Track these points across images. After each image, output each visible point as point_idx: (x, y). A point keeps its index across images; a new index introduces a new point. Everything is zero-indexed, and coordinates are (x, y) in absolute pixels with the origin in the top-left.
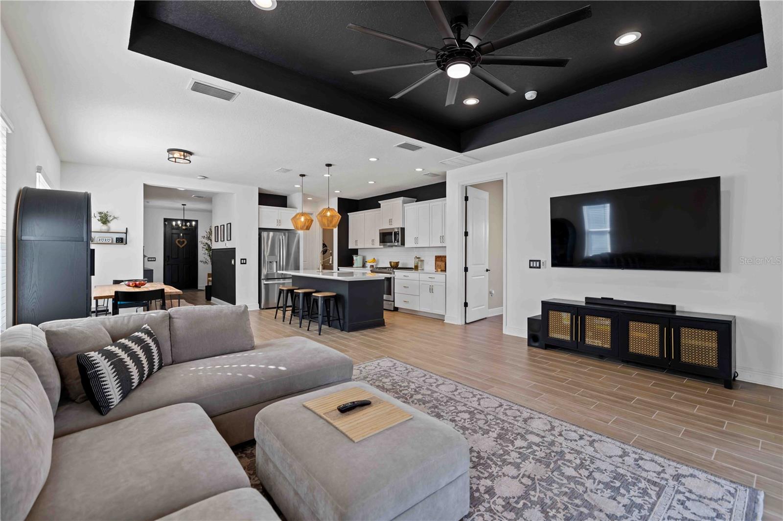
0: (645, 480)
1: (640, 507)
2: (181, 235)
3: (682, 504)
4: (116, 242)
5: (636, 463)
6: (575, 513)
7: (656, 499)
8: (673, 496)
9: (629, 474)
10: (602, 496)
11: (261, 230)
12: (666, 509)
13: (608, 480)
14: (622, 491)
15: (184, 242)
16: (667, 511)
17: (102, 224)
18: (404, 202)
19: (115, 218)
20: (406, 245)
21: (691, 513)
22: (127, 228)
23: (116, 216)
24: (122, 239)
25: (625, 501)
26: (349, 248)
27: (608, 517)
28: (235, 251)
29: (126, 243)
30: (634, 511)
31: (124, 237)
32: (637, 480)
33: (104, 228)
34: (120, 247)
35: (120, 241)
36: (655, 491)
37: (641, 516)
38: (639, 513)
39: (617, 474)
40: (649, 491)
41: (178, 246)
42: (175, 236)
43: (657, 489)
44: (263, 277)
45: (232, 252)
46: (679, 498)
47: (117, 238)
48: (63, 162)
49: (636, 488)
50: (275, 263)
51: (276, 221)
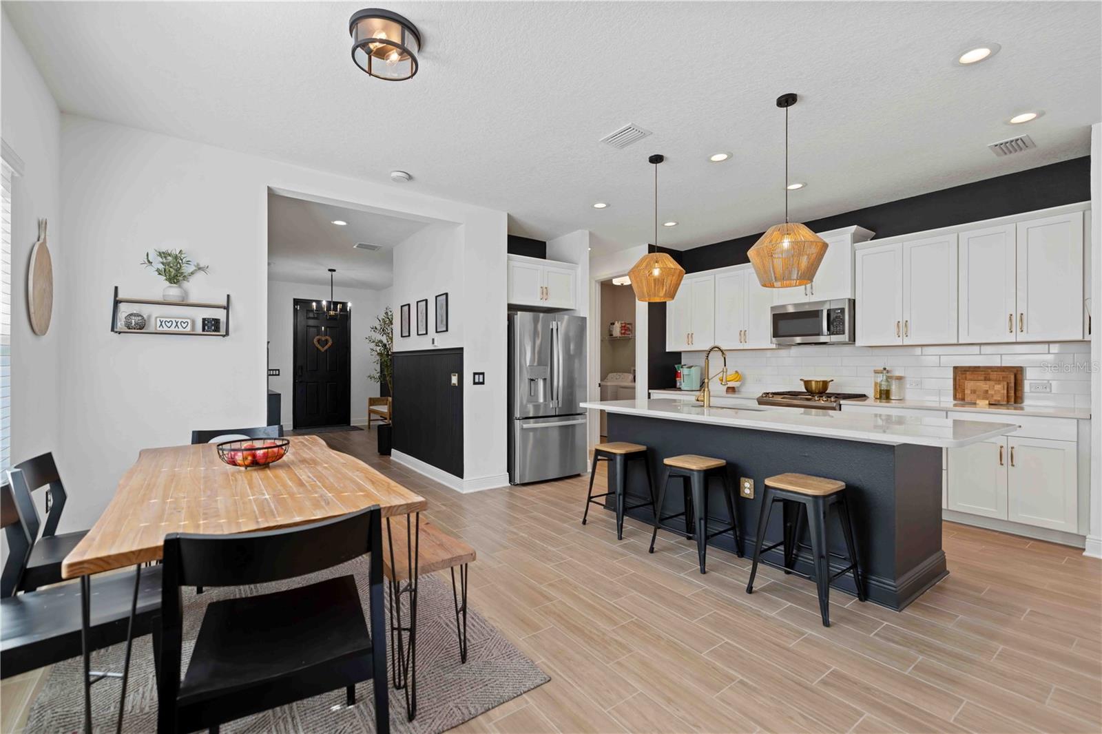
2: (323, 328)
4: (204, 330)
11: (513, 309)
15: (327, 341)
17: (167, 283)
18: (857, 239)
19: (200, 269)
20: (859, 342)
22: (228, 296)
23: (201, 266)
24: (217, 321)
26: (667, 350)
28: (462, 354)
29: (227, 334)
31: (223, 319)
33: (173, 292)
34: (212, 342)
35: (212, 326)
41: (317, 348)
42: (313, 330)
44: (517, 414)
45: (455, 357)
47: (204, 320)
48: (64, 113)
50: (541, 383)
51: (539, 290)
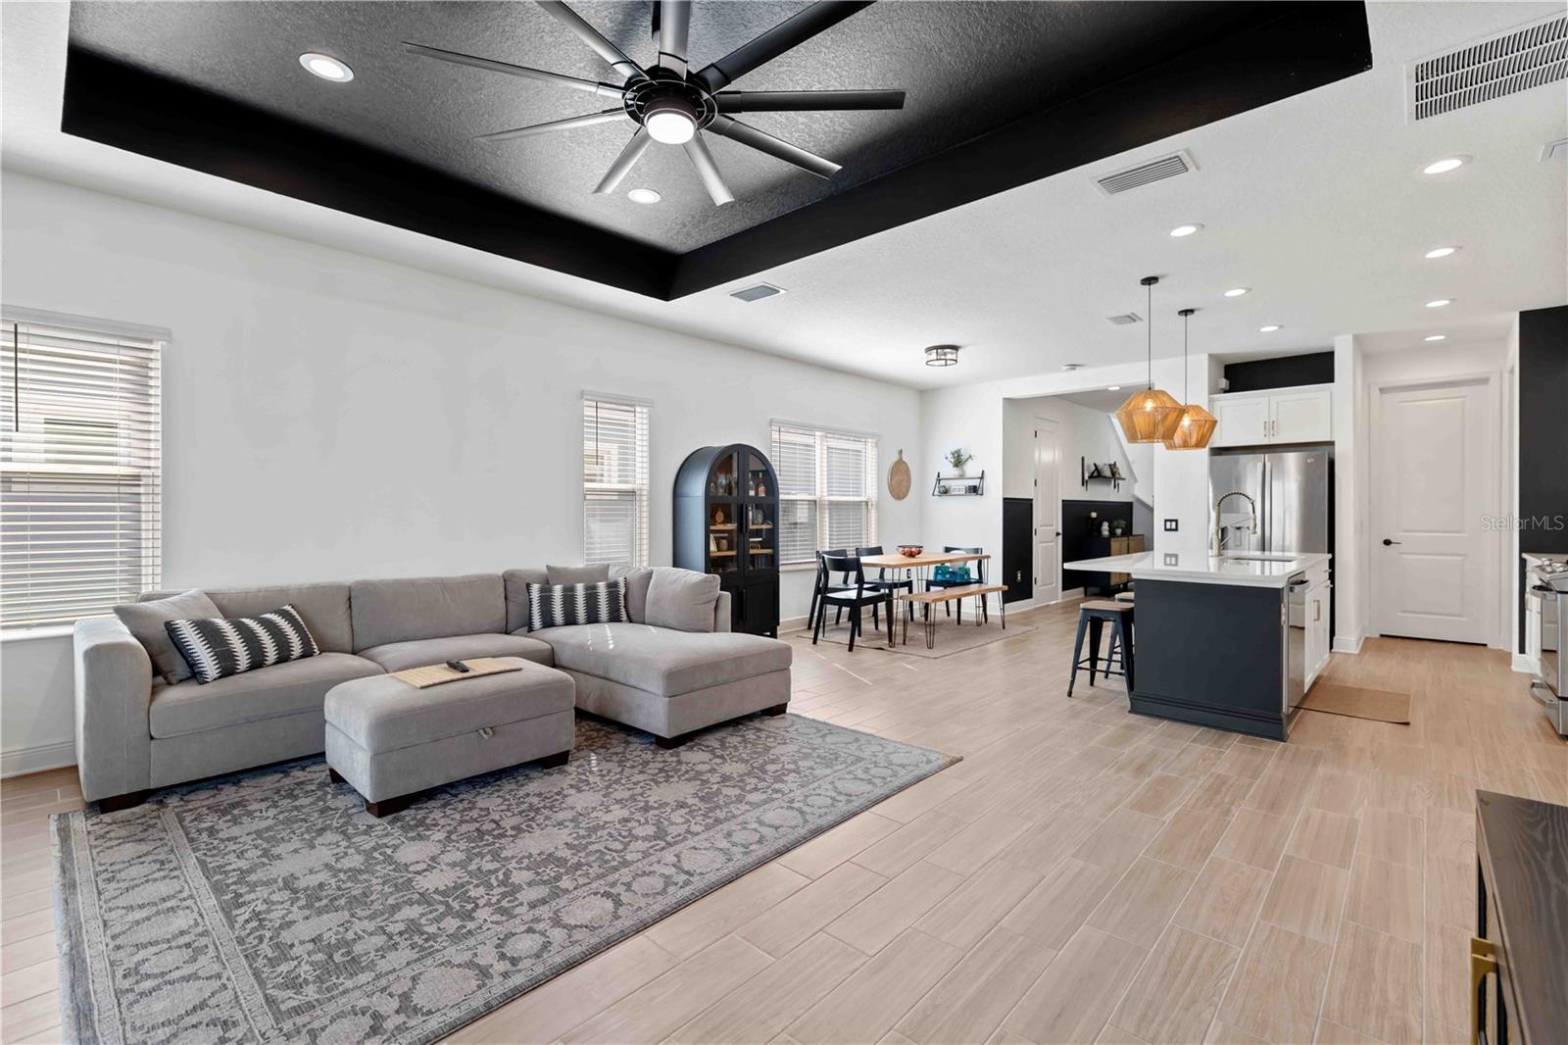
0: (317, 1000)
1: (273, 963)
3: (225, 1023)
5: (370, 1011)
6: (324, 893)
7: (268, 992)
8: (251, 1022)
9: (349, 984)
10: (330, 929)
12: (239, 994)
13: (358, 948)
14: (320, 957)
16: (236, 993)
21: (201, 1023)
25: (297, 951)
27: (290, 922)
30: (273, 952)
32: (326, 989)
36: (283, 1002)
37: (258, 956)
38: (266, 956)
39: (363, 968)
40: (290, 993)
43: (283, 1008)
46: (238, 1028)
49: (310, 979)
